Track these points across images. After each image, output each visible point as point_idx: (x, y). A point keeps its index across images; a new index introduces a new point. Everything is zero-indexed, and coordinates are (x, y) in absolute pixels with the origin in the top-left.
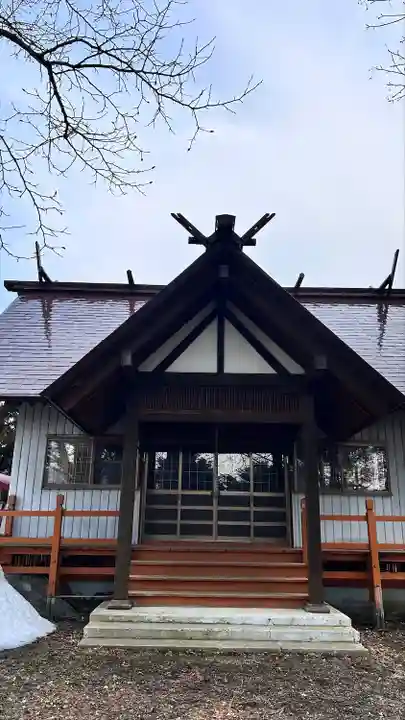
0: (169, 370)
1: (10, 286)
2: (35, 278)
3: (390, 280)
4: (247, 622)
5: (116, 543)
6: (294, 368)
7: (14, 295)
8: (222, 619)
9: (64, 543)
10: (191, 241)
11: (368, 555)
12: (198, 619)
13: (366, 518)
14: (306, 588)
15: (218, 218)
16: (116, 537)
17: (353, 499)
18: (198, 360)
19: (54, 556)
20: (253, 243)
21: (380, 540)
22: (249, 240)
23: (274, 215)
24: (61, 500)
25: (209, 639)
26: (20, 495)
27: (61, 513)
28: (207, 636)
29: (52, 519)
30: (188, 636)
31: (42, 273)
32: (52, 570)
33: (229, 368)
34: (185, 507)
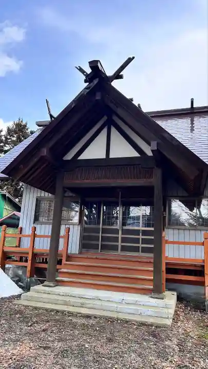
0: (79, 158)
4: (110, 300)
5: (48, 252)
8: (97, 297)
9: (35, 251)
11: (201, 267)
12: (84, 295)
13: (203, 244)
14: (152, 283)
16: (49, 248)
18: (95, 151)
19: (30, 257)
20: (121, 77)
23: (134, 58)
24: (34, 229)
25: (83, 307)
28: (82, 306)
30: (72, 304)
32: (29, 264)
33: (112, 155)
34: (104, 235)
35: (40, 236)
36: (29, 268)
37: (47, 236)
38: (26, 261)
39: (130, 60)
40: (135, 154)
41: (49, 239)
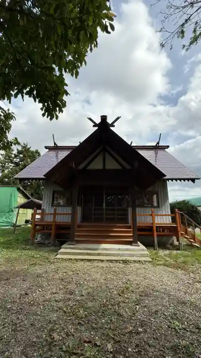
0: (88, 168)
1: (46, 147)
2: (53, 145)
3: (158, 143)
6: (128, 167)
7: (48, 150)
10: (94, 126)
11: (152, 227)
13: (152, 215)
14: (132, 237)
15: (101, 116)
17: (148, 209)
18: (97, 165)
19: (53, 227)
20: (114, 126)
21: (156, 222)
22: (112, 125)
23: (121, 117)
24: (55, 210)
26: (45, 208)
27: (55, 214)
29: (52, 216)
31: (55, 144)
32: (53, 232)
33: (107, 167)
34: (95, 212)
35: (59, 214)
36: (53, 234)
37: (68, 214)
38: (51, 229)
39: (118, 118)
40: (119, 167)
41: (70, 216)
